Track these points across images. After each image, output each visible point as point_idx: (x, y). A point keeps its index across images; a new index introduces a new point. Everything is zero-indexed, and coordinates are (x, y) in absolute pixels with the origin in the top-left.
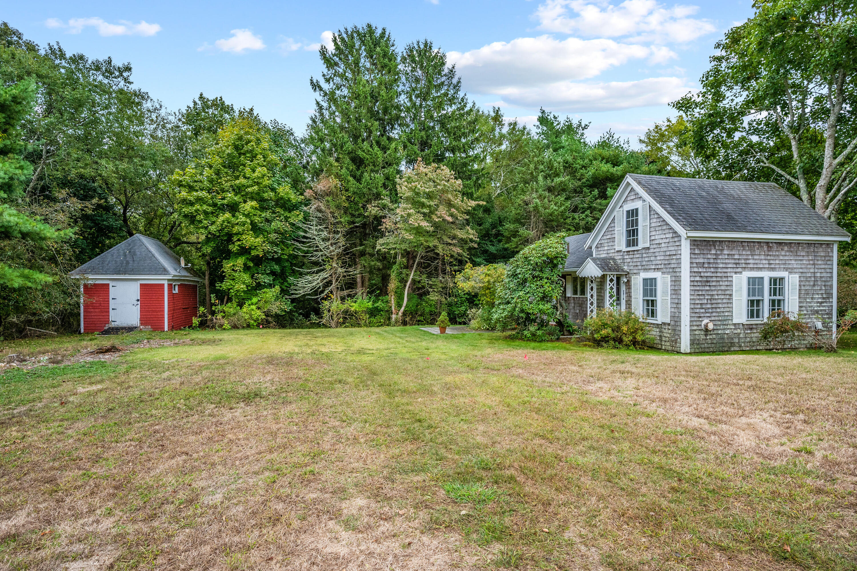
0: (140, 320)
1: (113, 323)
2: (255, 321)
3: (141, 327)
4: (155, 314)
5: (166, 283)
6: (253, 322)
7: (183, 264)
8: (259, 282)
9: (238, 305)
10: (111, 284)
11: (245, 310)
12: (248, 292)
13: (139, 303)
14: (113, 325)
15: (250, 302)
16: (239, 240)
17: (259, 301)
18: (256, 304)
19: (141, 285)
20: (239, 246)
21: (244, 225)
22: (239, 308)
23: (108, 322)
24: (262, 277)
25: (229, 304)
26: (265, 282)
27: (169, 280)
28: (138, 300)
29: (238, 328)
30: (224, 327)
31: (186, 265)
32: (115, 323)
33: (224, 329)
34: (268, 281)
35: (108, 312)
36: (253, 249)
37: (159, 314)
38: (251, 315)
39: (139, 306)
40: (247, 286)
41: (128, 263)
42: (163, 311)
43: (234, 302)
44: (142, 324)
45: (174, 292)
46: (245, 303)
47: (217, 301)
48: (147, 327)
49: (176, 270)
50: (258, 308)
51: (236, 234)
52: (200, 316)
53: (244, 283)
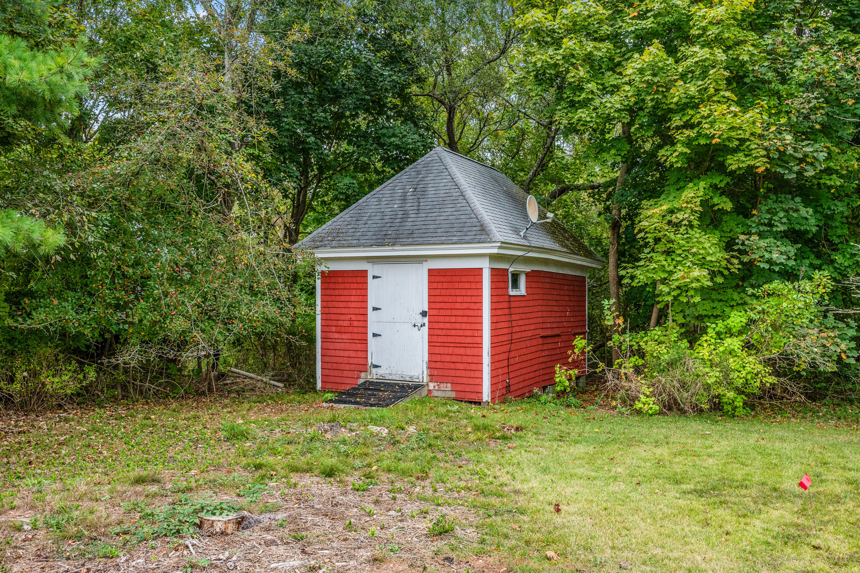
0: (429, 368)
1: (374, 370)
2: (739, 391)
3: (431, 386)
4: (462, 351)
5: (485, 265)
6: (731, 394)
7: (533, 215)
8: (751, 263)
9: (682, 336)
10: (372, 270)
11: (704, 352)
12: (715, 295)
13: (426, 320)
14: (374, 375)
15: (721, 326)
16: (689, 125)
17: (752, 322)
18: (740, 333)
19: (432, 273)
20: (688, 143)
21: (704, 74)
22: (685, 344)
23: (363, 367)
24: (763, 243)
25: (657, 332)
26: (770, 261)
27: (493, 257)
28: (424, 314)
29: (682, 412)
30: (638, 405)
31: (542, 216)
32: (380, 371)
33: (639, 412)
34: (782, 259)
35: (365, 341)
36: (735, 151)
37: (469, 351)
38: (726, 372)
39: (426, 329)
40: (713, 274)
41: (406, 215)
42: (479, 346)
43: (670, 323)
44: (431, 376)
45: (512, 292)
46: (704, 331)
47: (620, 321)
48: (443, 386)
49: (517, 232)
50: (748, 346)
51: (682, 108)
52: (576, 364)
53: (702, 264)
